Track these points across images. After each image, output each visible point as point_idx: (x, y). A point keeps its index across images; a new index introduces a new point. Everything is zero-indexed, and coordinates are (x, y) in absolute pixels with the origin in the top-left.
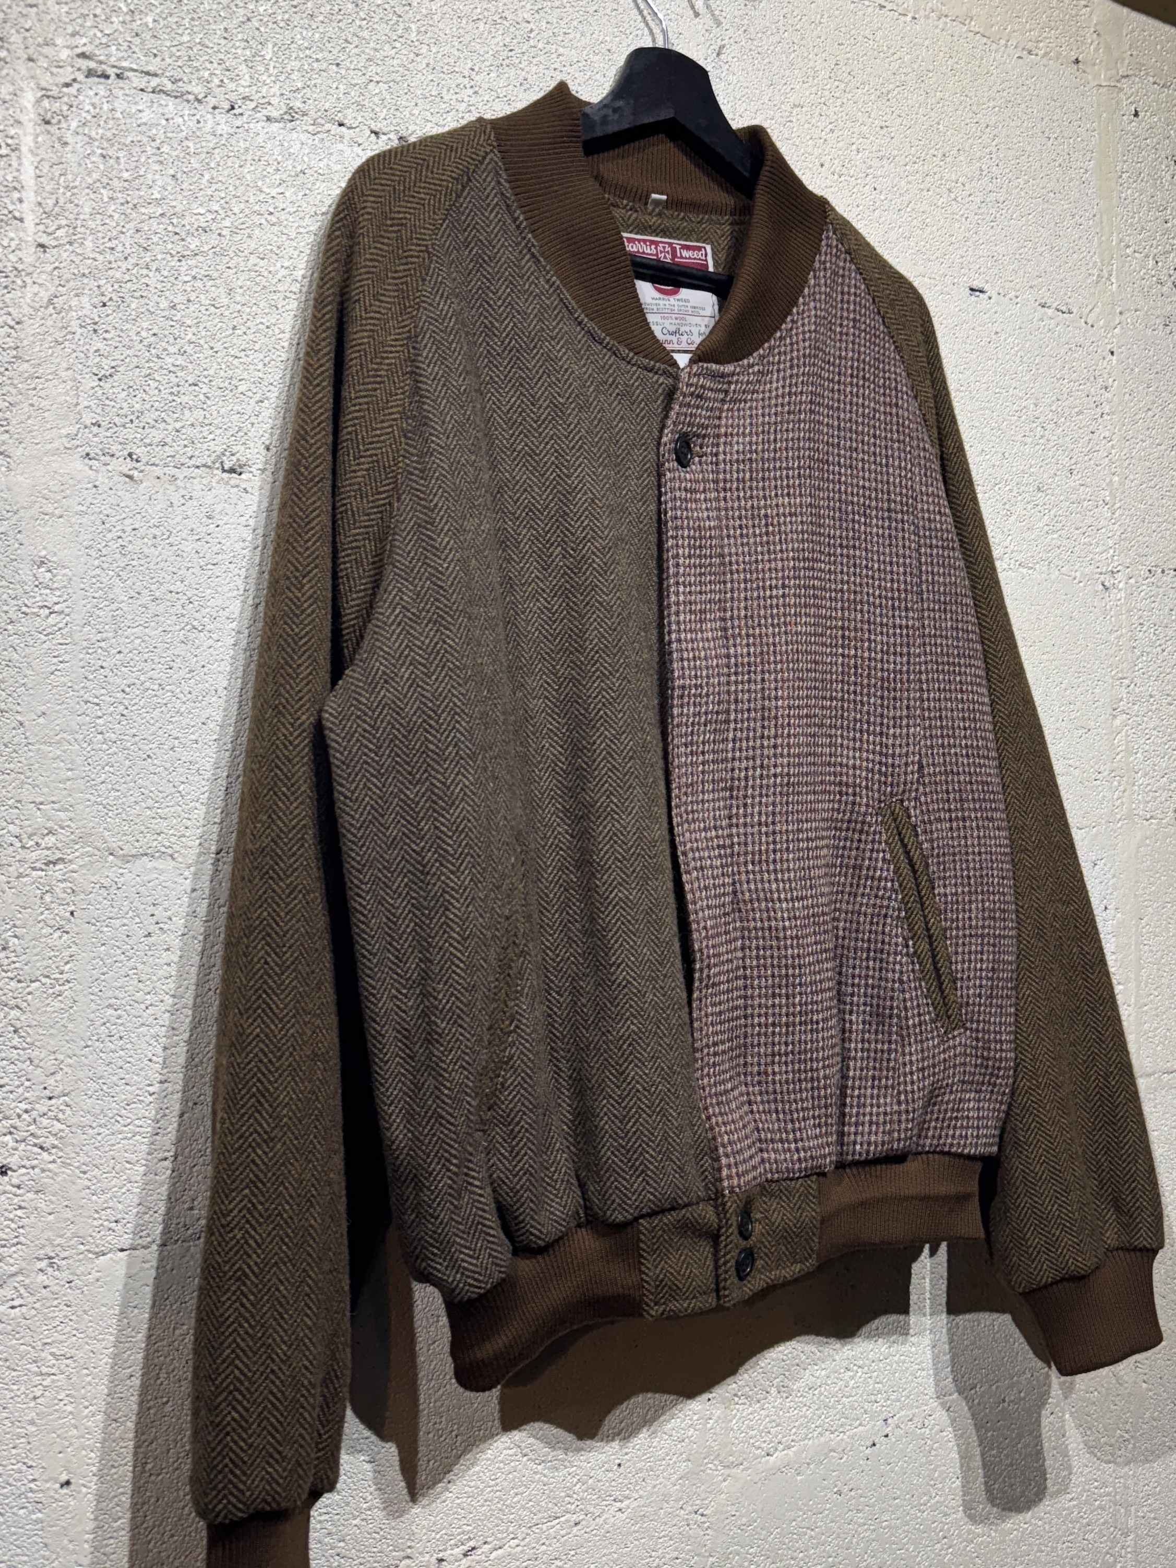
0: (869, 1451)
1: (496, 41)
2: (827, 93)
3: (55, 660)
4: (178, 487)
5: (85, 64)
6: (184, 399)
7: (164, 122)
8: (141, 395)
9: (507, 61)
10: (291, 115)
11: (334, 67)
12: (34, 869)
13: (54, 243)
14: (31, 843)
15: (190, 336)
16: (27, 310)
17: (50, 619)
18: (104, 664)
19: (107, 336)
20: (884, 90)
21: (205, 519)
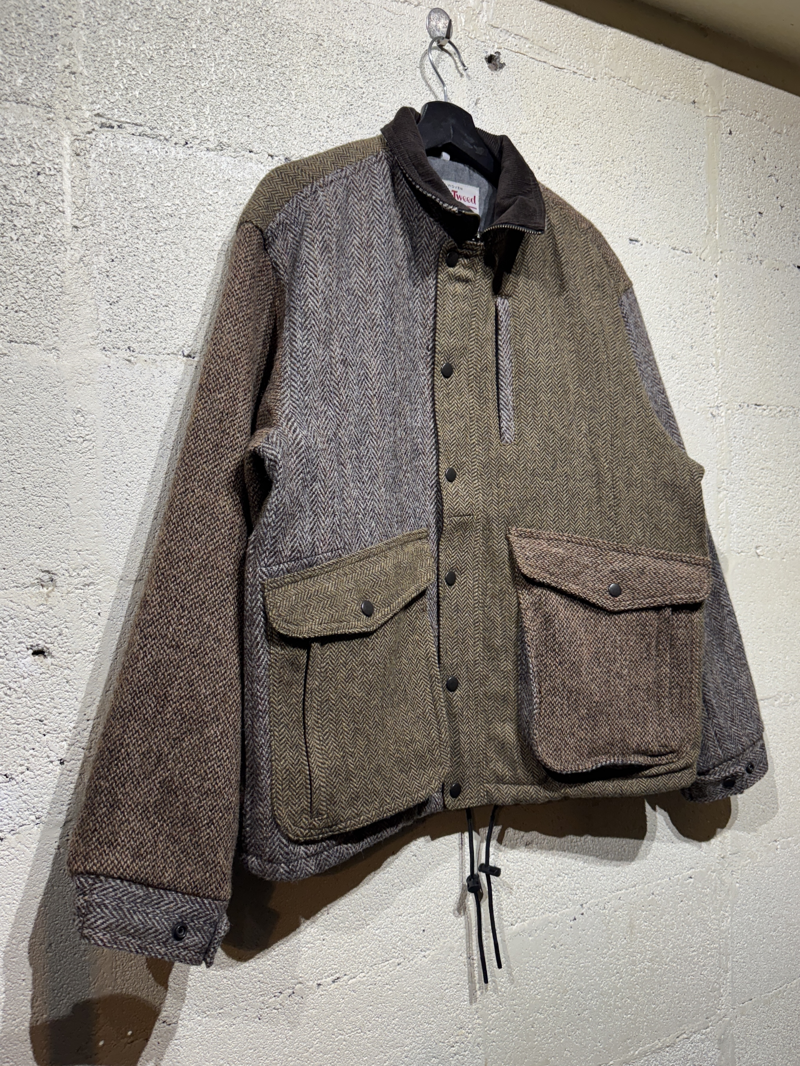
0: (572, 923)
1: (342, 99)
2: (542, 125)
3: (87, 468)
4: (157, 366)
5: (99, 120)
6: (160, 315)
7: (146, 153)
8: (135, 313)
9: (349, 111)
10: (221, 147)
11: (246, 118)
12: (76, 588)
13: (83, 225)
14: (75, 574)
15: (163, 278)
16: (67, 265)
17: (84, 444)
18: (116, 470)
19: (114, 278)
20: (577, 123)
21: (173, 385)
